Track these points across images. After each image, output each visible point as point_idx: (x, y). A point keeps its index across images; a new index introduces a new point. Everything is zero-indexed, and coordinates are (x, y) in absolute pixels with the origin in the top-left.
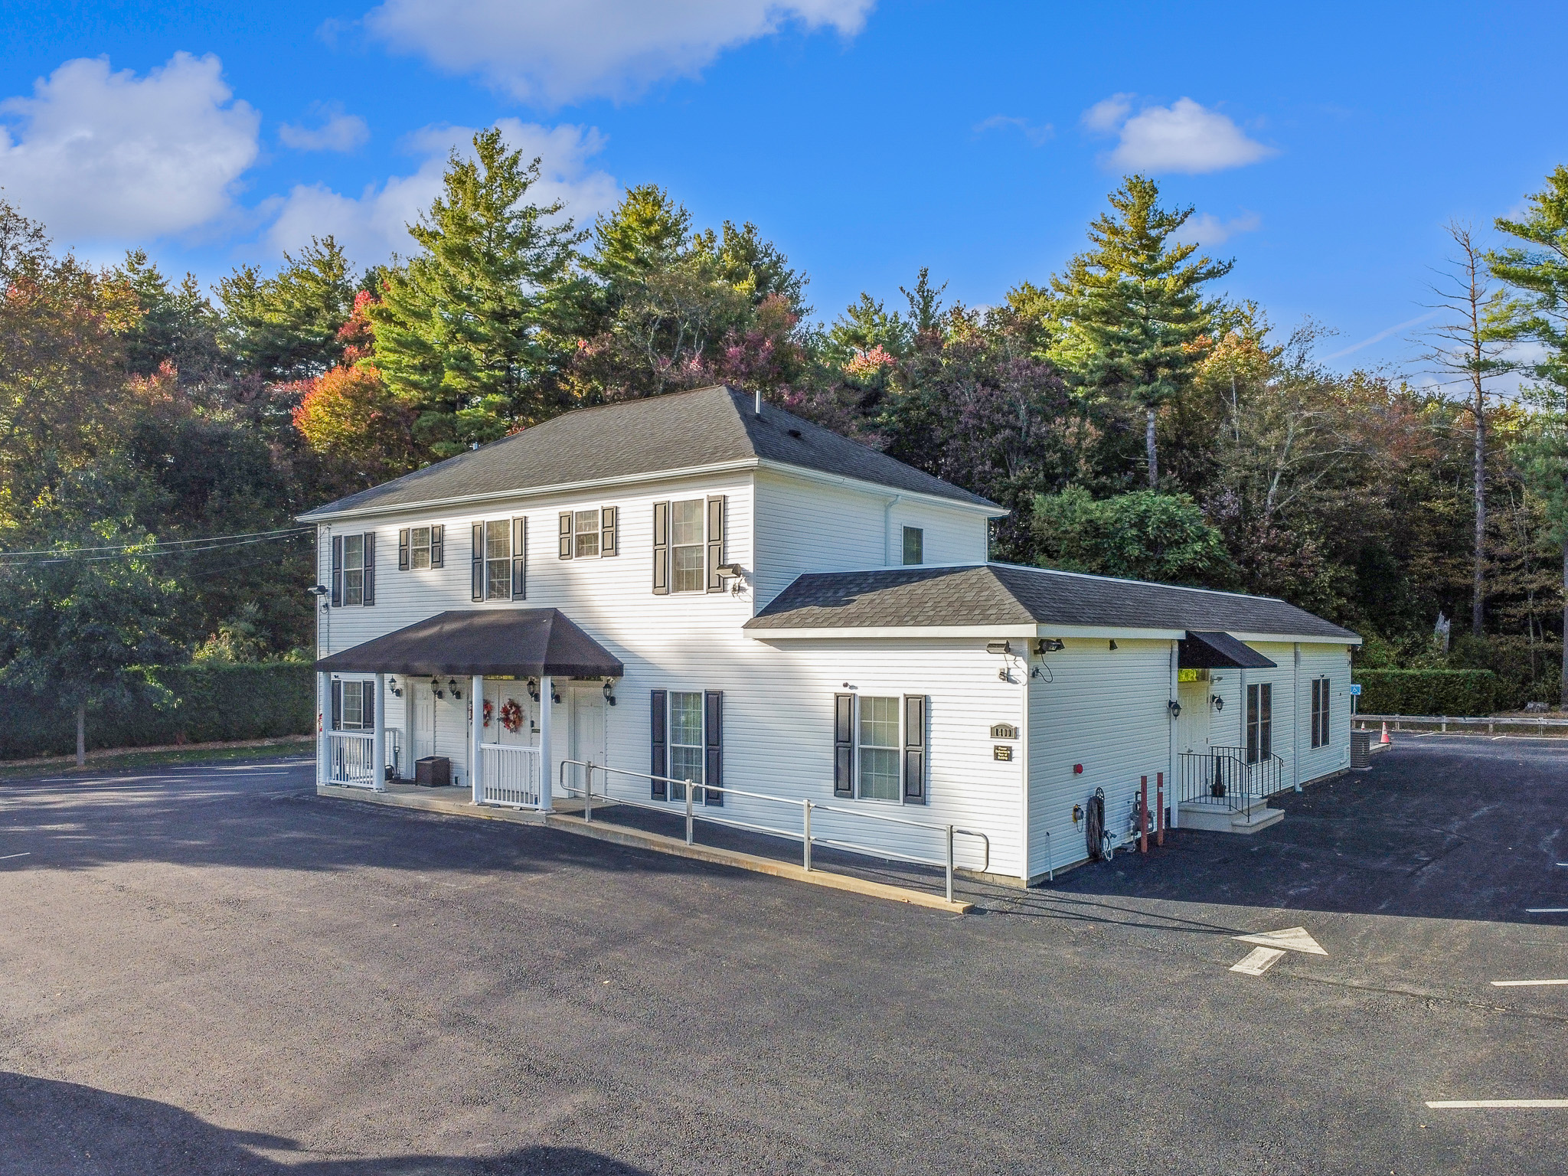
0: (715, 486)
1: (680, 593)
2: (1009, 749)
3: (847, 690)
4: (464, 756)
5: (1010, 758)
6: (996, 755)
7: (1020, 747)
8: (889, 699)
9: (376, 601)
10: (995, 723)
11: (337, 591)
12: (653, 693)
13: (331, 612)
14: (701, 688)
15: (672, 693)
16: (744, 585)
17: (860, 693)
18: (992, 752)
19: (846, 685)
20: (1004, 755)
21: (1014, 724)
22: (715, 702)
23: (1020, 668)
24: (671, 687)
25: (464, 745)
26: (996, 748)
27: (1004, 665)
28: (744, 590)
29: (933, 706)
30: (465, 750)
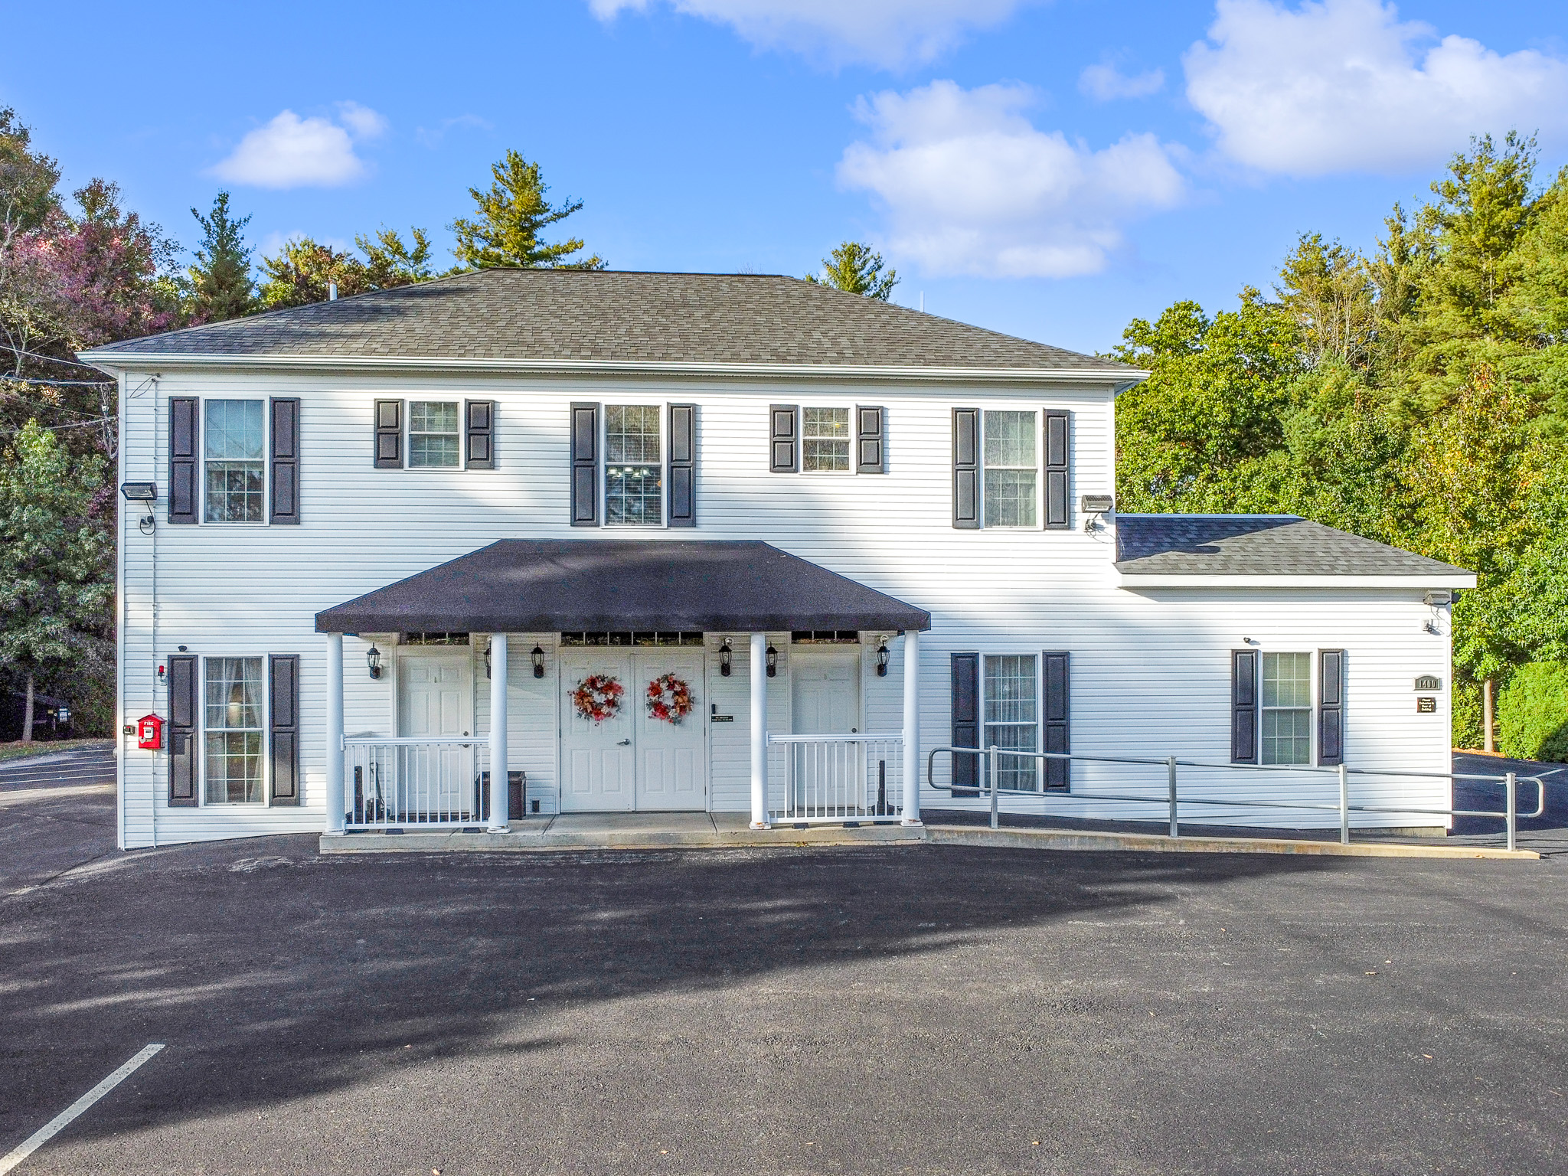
0: (1054, 397)
1: (995, 528)
2: (1433, 700)
3: (1248, 647)
4: (554, 767)
5: (1433, 709)
6: (1420, 708)
7: (1444, 697)
8: (1299, 655)
9: (303, 517)
10: (1418, 675)
11: (183, 493)
12: (955, 657)
13: (160, 533)
14: (1038, 650)
15: (987, 657)
16: (1100, 521)
17: (1264, 648)
18: (1415, 705)
19: (1248, 641)
20: (1427, 706)
21: (1436, 675)
22: (1058, 666)
23: (1444, 619)
24: (984, 649)
25: (554, 750)
26: (1420, 700)
27: (1429, 616)
28: (1102, 528)
29: (1350, 661)
30: (554, 759)
